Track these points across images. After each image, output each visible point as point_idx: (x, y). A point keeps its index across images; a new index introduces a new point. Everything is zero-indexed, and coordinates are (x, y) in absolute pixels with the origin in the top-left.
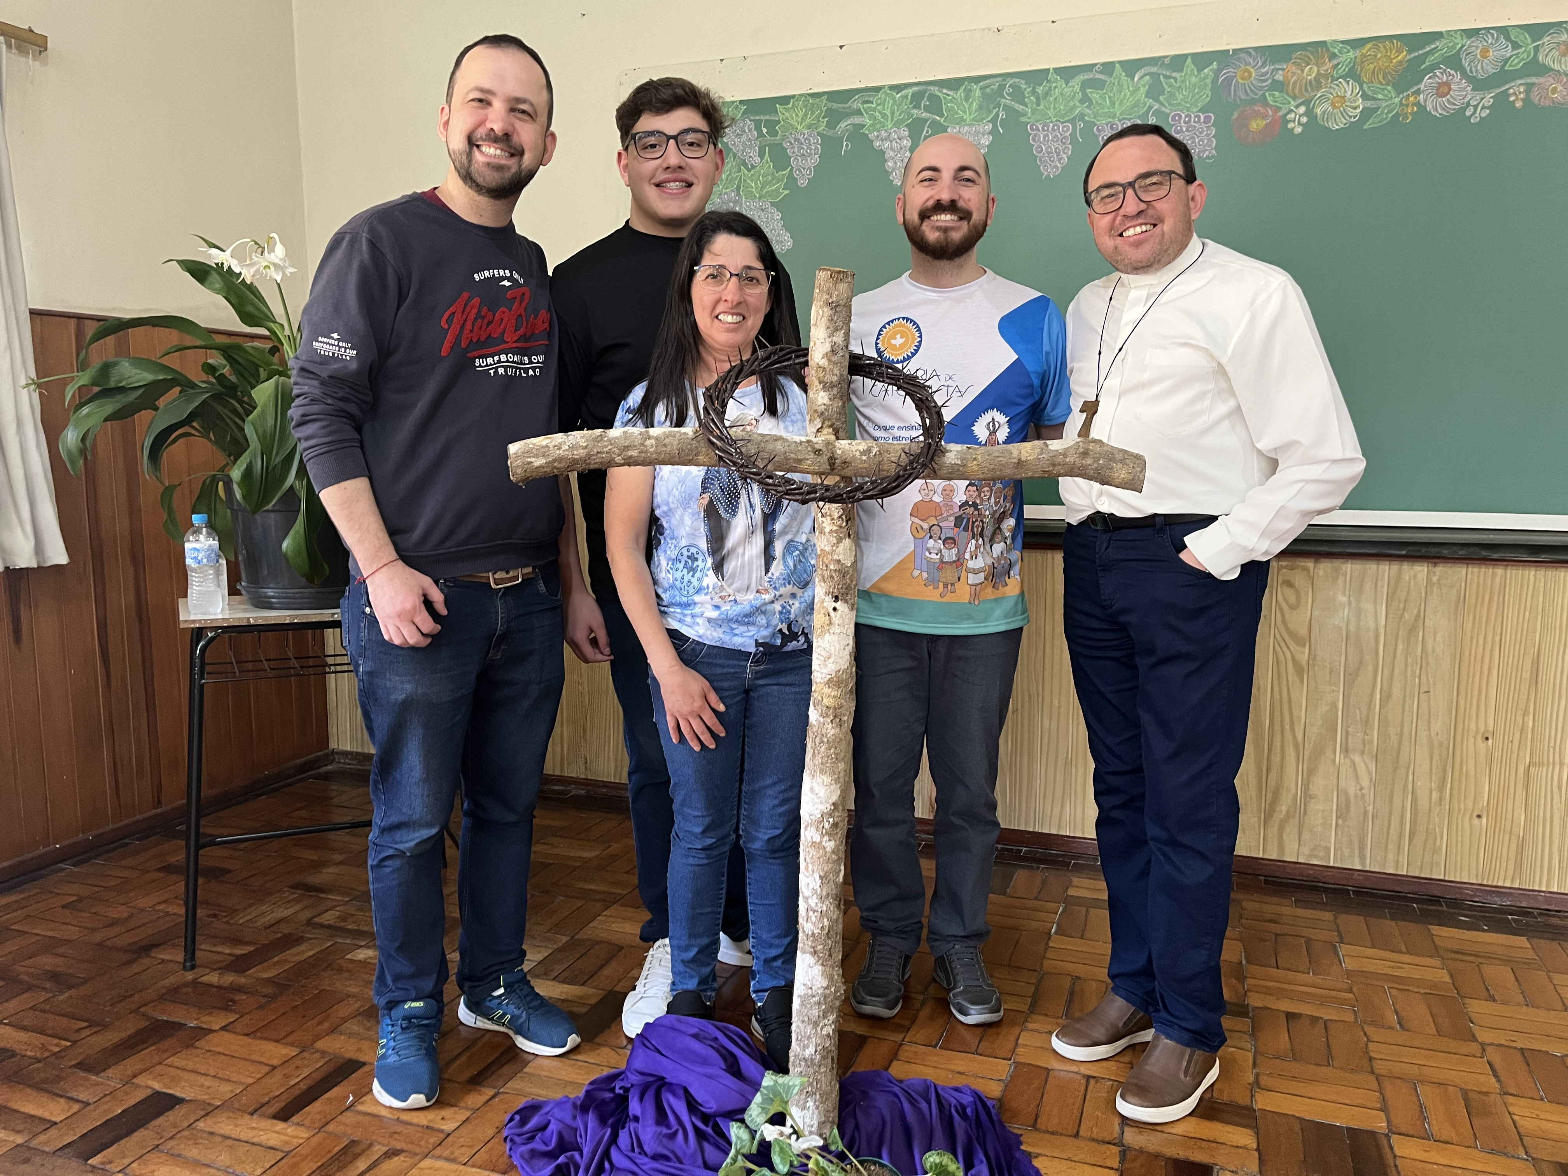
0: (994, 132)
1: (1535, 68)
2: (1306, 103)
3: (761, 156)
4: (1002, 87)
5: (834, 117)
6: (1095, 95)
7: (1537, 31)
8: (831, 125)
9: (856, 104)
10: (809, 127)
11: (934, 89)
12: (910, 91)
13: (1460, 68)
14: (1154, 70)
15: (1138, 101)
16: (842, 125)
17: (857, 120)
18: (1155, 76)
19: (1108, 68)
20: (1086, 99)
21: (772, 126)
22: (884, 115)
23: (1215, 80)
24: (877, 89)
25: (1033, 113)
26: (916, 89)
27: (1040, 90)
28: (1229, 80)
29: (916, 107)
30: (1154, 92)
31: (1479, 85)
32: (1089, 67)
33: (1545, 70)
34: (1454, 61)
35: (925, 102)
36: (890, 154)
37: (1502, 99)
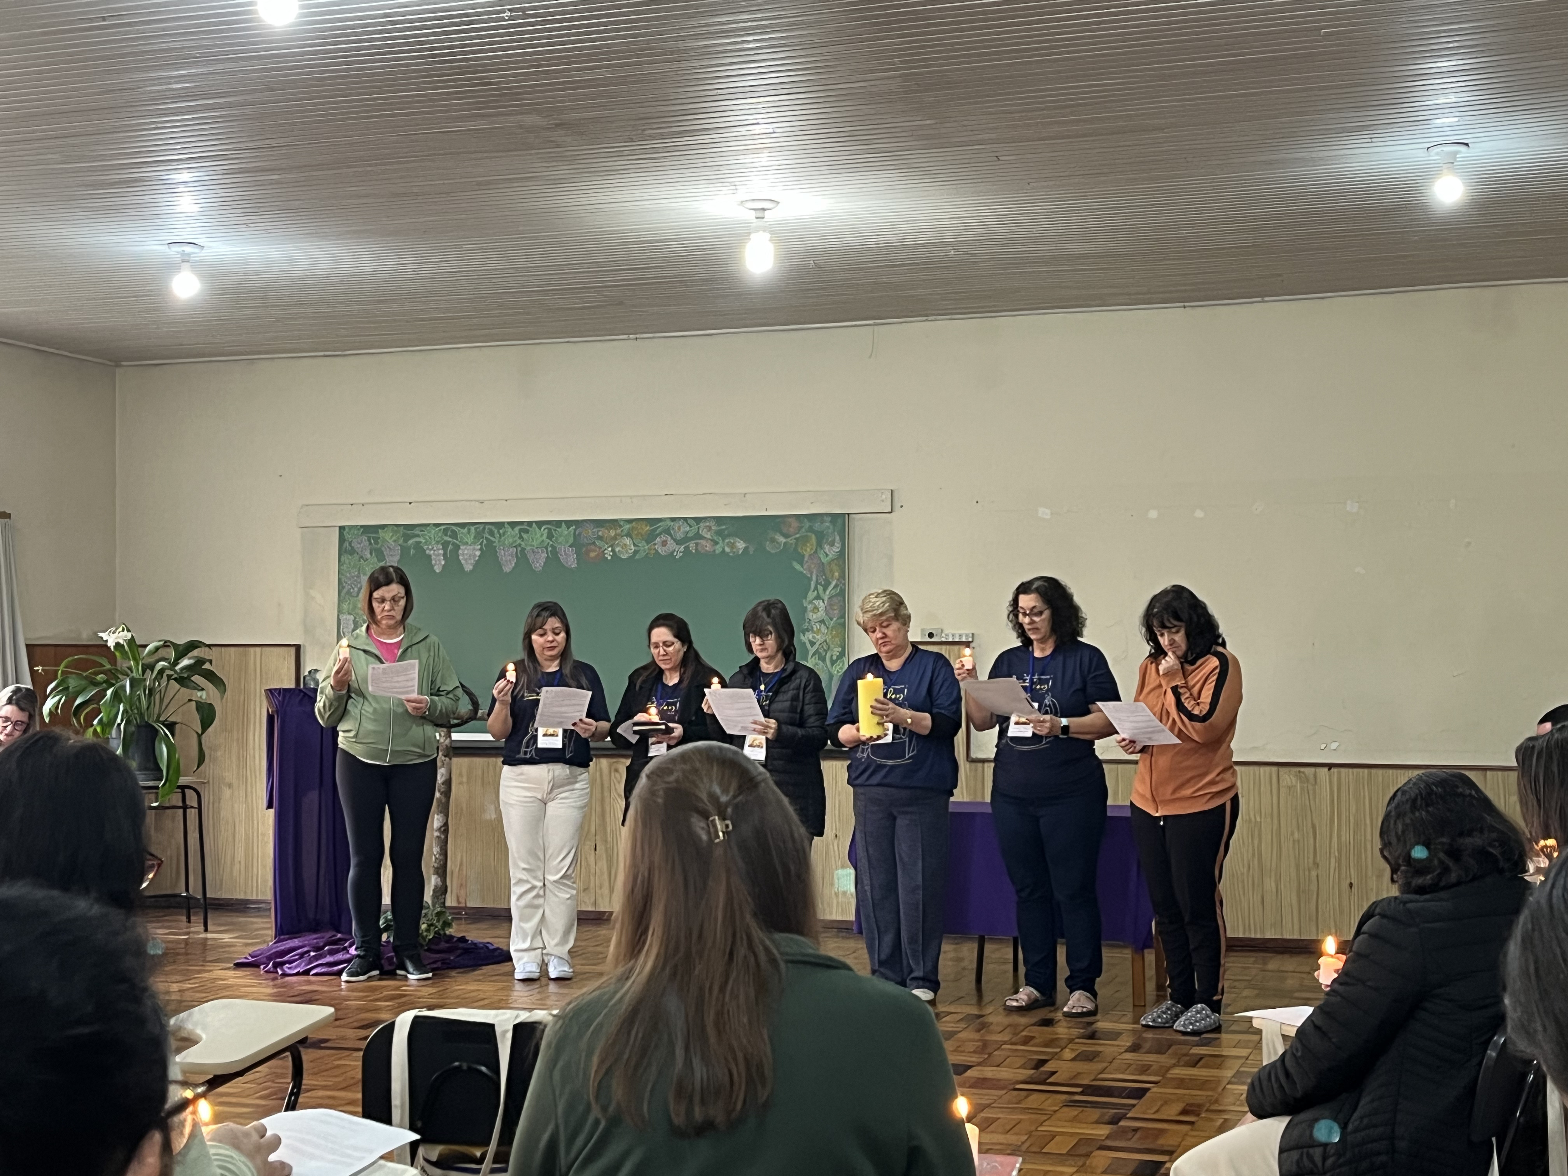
0: (481, 549)
1: (698, 536)
2: (612, 546)
3: (371, 554)
4: (484, 529)
5: (407, 538)
6: (525, 536)
7: (698, 520)
8: (406, 541)
9: (417, 531)
10: (395, 541)
11: (454, 528)
12: (442, 527)
13: (671, 535)
14: (549, 526)
15: (543, 541)
16: (410, 542)
17: (417, 539)
18: (549, 529)
19: (530, 523)
20: (521, 537)
21: (376, 540)
22: (431, 538)
23: (574, 533)
24: (428, 525)
25: (499, 541)
26: (446, 526)
27: (501, 531)
28: (580, 534)
29: (446, 535)
30: (550, 536)
31: (678, 543)
32: (521, 523)
33: (702, 537)
34: (667, 531)
35: (449, 533)
36: (433, 557)
37: (687, 548)
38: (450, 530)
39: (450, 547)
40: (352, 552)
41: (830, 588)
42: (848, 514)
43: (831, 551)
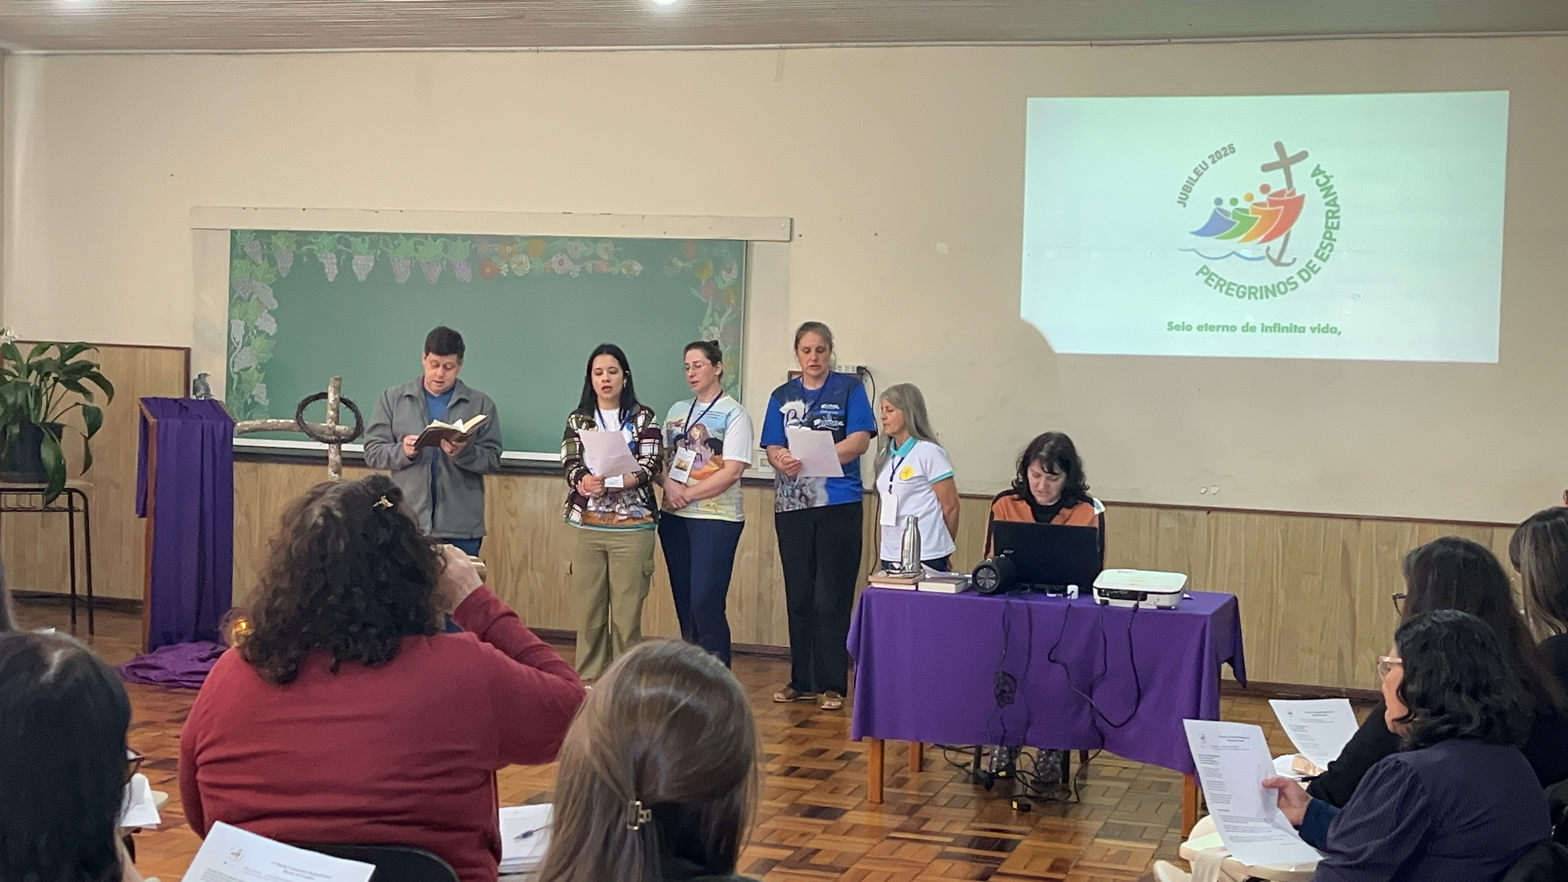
0: (375, 260)
1: (595, 257)
2: (507, 262)
3: (263, 260)
4: (379, 239)
5: (299, 245)
6: (420, 248)
7: (595, 240)
8: (298, 248)
9: (310, 238)
10: (287, 247)
11: (347, 236)
12: (336, 236)
13: (567, 254)
14: (444, 239)
15: (438, 254)
16: (304, 248)
17: (311, 247)
18: (444, 242)
19: (426, 236)
20: (416, 250)
21: (269, 246)
22: (324, 246)
23: (470, 248)
24: (321, 232)
25: (394, 253)
26: (339, 235)
27: (395, 242)
28: (476, 248)
29: (340, 244)
30: (445, 250)
31: (575, 261)
32: (417, 235)
33: (599, 258)
34: (565, 251)
35: (343, 242)
36: (327, 265)
37: (583, 268)
38: (344, 238)
39: (344, 257)
40: (244, 256)
41: (726, 316)
42: (747, 241)
43: (727, 278)
